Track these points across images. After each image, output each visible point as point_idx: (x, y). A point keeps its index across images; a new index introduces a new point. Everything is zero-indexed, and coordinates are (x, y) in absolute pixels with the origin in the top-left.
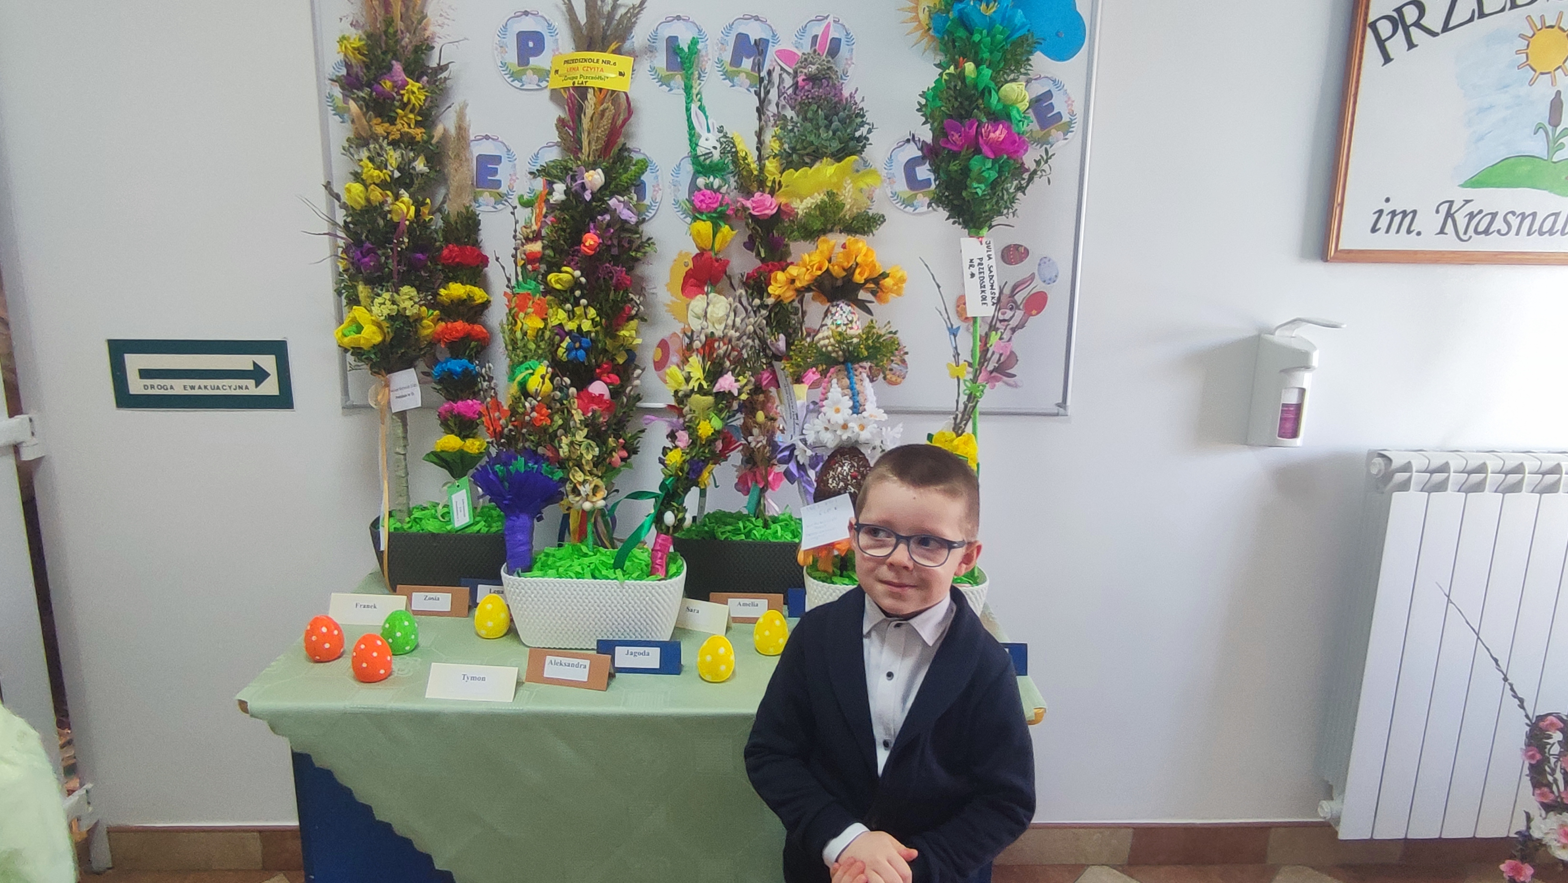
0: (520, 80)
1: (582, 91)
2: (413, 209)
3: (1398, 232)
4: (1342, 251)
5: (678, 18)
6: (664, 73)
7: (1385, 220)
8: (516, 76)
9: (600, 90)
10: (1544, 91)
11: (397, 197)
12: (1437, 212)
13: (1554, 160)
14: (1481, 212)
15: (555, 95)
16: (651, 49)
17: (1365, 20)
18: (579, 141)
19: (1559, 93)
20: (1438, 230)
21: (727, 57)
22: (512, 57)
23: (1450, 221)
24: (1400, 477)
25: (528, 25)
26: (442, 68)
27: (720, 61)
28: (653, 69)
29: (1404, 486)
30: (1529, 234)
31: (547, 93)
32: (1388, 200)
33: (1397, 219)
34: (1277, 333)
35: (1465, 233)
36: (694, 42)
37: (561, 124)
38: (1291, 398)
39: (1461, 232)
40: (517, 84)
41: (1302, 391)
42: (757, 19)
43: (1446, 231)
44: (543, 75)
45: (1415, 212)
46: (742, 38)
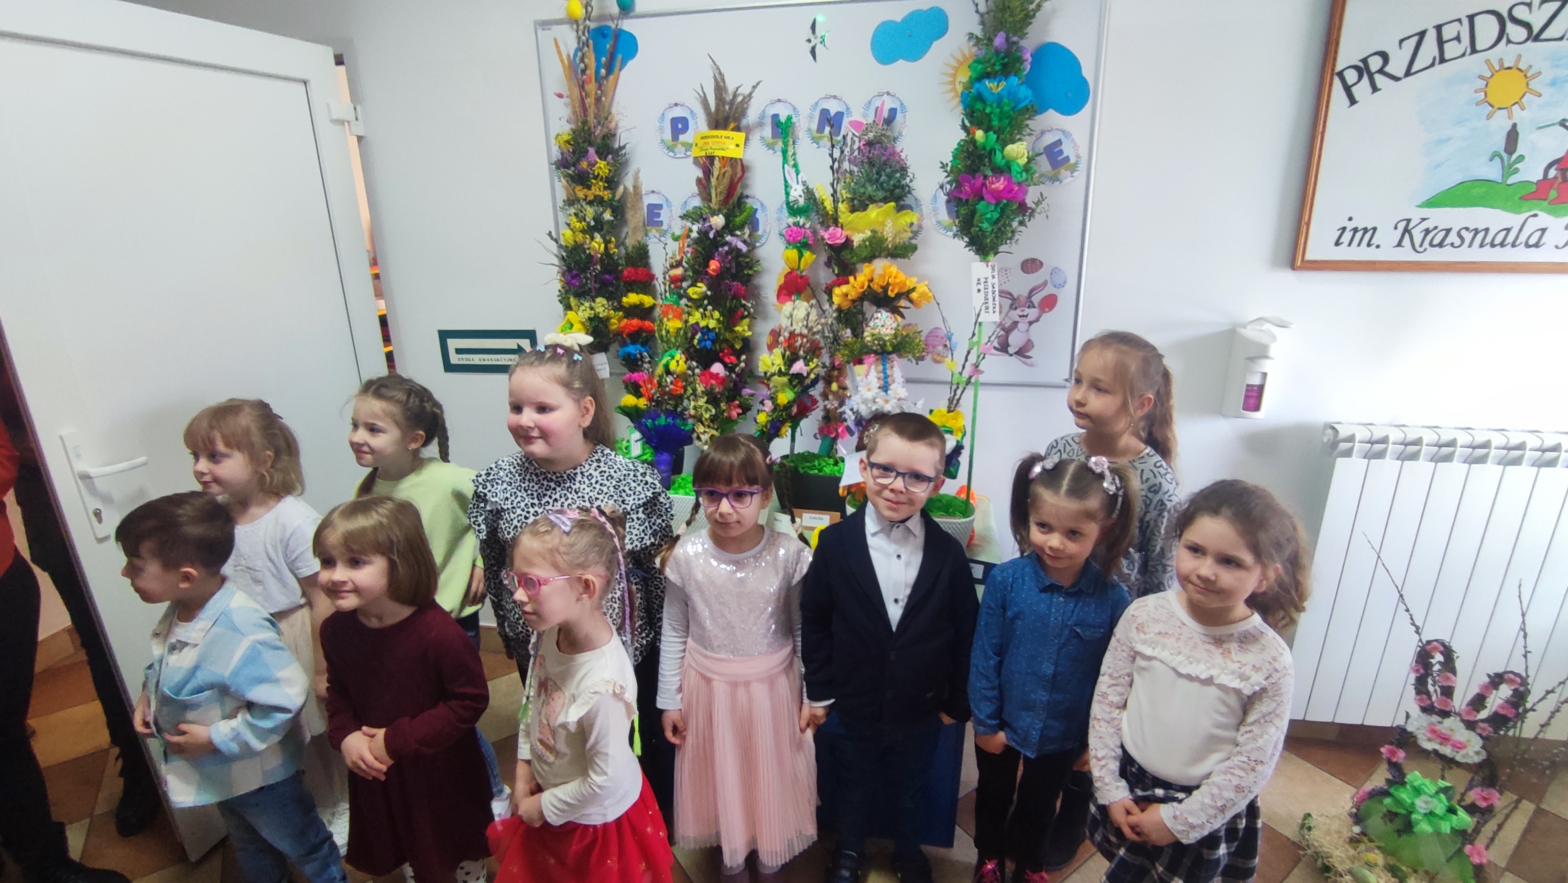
0: (673, 152)
1: (711, 159)
2: (603, 246)
3: (1359, 245)
4: (1308, 261)
5: (779, 101)
6: (770, 141)
7: (1347, 236)
8: (670, 149)
9: (723, 157)
10: (1501, 124)
11: (592, 238)
12: (1396, 228)
13: (1509, 182)
14: (1436, 228)
15: (696, 160)
16: (760, 124)
17: (1333, 70)
18: (710, 195)
19: (1514, 126)
20: (1396, 243)
21: (814, 126)
22: (668, 135)
23: (1407, 236)
25: (678, 113)
26: (622, 148)
27: (809, 130)
28: (762, 138)
29: (1348, 453)
30: (1481, 246)
31: (691, 160)
32: (1350, 219)
33: (1359, 235)
34: (1249, 327)
35: (1421, 246)
36: (789, 118)
37: (699, 181)
38: (1256, 381)
39: (1417, 245)
40: (671, 154)
41: (1265, 375)
42: (835, 97)
43: (1403, 244)
44: (688, 147)
45: (1375, 229)
46: (825, 112)
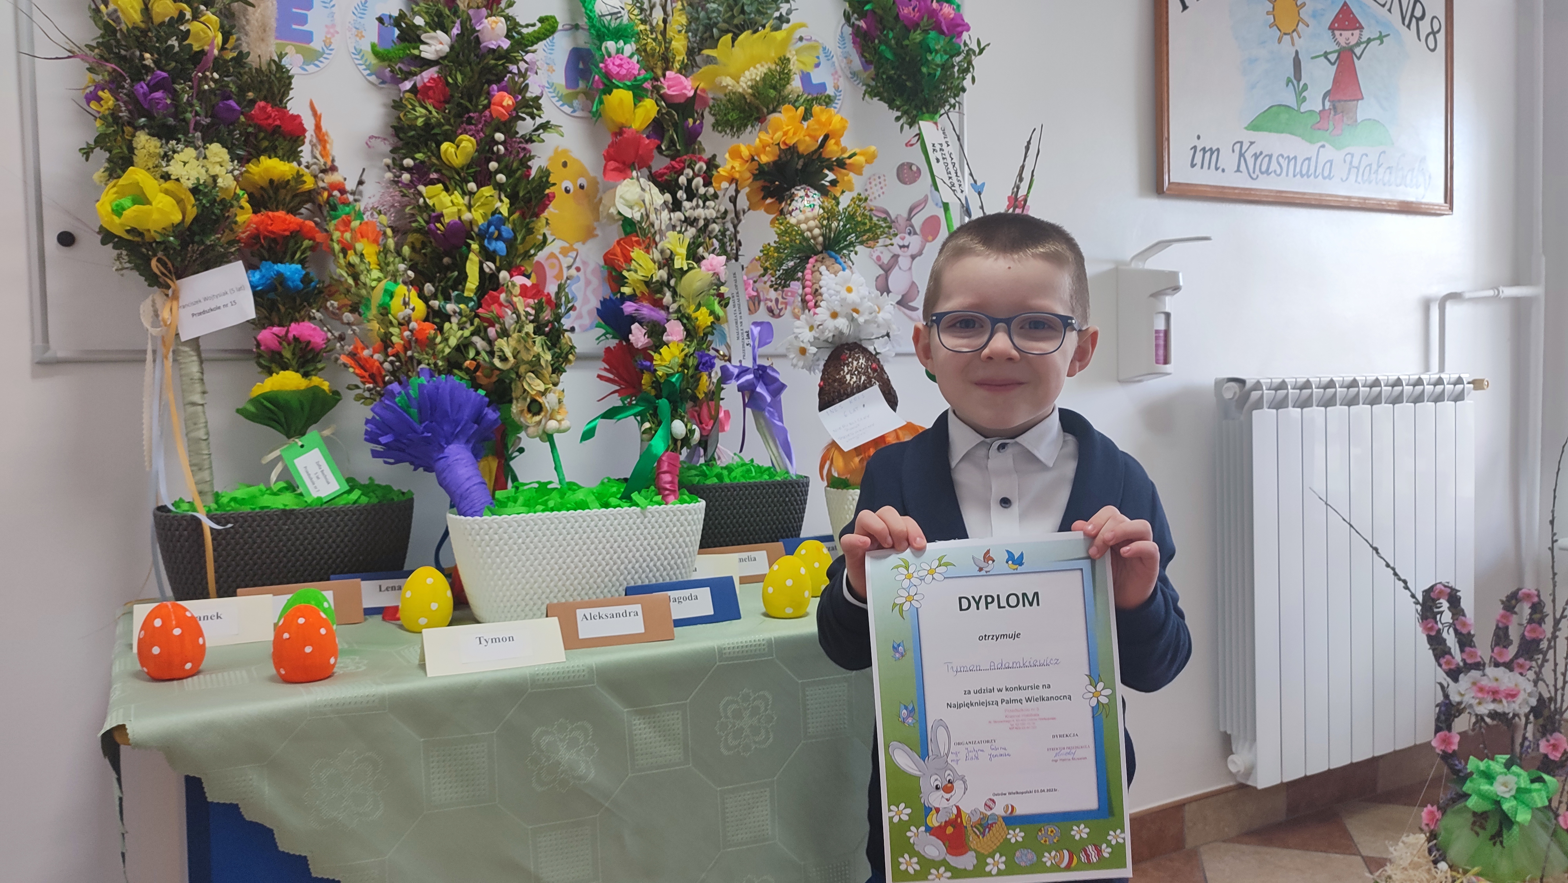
2: (219, 35)
3: (1209, 168)
4: (1173, 183)
7: (1199, 155)
10: (1287, 49)
11: (197, 15)
12: (1233, 151)
13: (1302, 110)
14: (1261, 153)
19: (1297, 52)
20: (1236, 169)
23: (1242, 159)
24: (1255, 395)
29: (1258, 405)
30: (1294, 176)
32: (1199, 137)
33: (1208, 155)
34: (1134, 263)
35: (1254, 172)
38: (1161, 323)
39: (1251, 171)
41: (1168, 316)
43: (1241, 169)
45: (1218, 150)
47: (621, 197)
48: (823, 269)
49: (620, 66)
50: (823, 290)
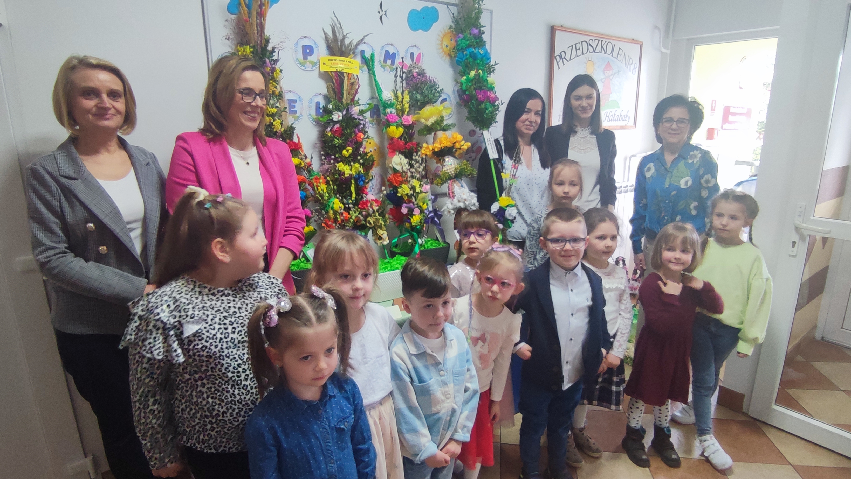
0: (304, 66)
5: (364, 42)
6: (361, 66)
8: (302, 64)
11: (274, 120)
15: (320, 74)
17: (554, 56)
21: (382, 59)
22: (300, 56)
25: (306, 42)
26: (278, 61)
27: (380, 61)
40: (302, 68)
42: (392, 45)
44: (314, 64)
46: (387, 52)
47: (394, 162)
48: (455, 185)
49: (392, 118)
50: (455, 192)
